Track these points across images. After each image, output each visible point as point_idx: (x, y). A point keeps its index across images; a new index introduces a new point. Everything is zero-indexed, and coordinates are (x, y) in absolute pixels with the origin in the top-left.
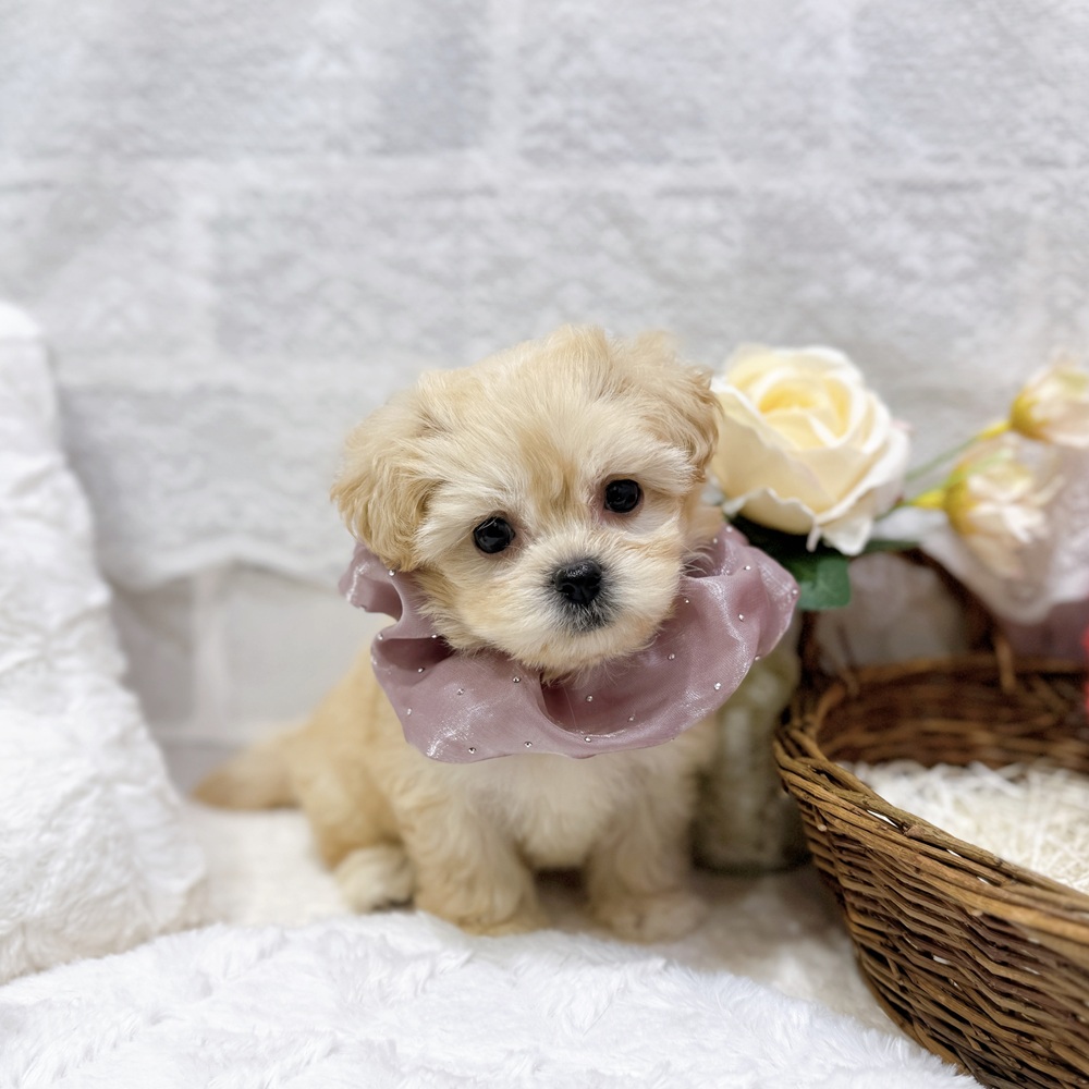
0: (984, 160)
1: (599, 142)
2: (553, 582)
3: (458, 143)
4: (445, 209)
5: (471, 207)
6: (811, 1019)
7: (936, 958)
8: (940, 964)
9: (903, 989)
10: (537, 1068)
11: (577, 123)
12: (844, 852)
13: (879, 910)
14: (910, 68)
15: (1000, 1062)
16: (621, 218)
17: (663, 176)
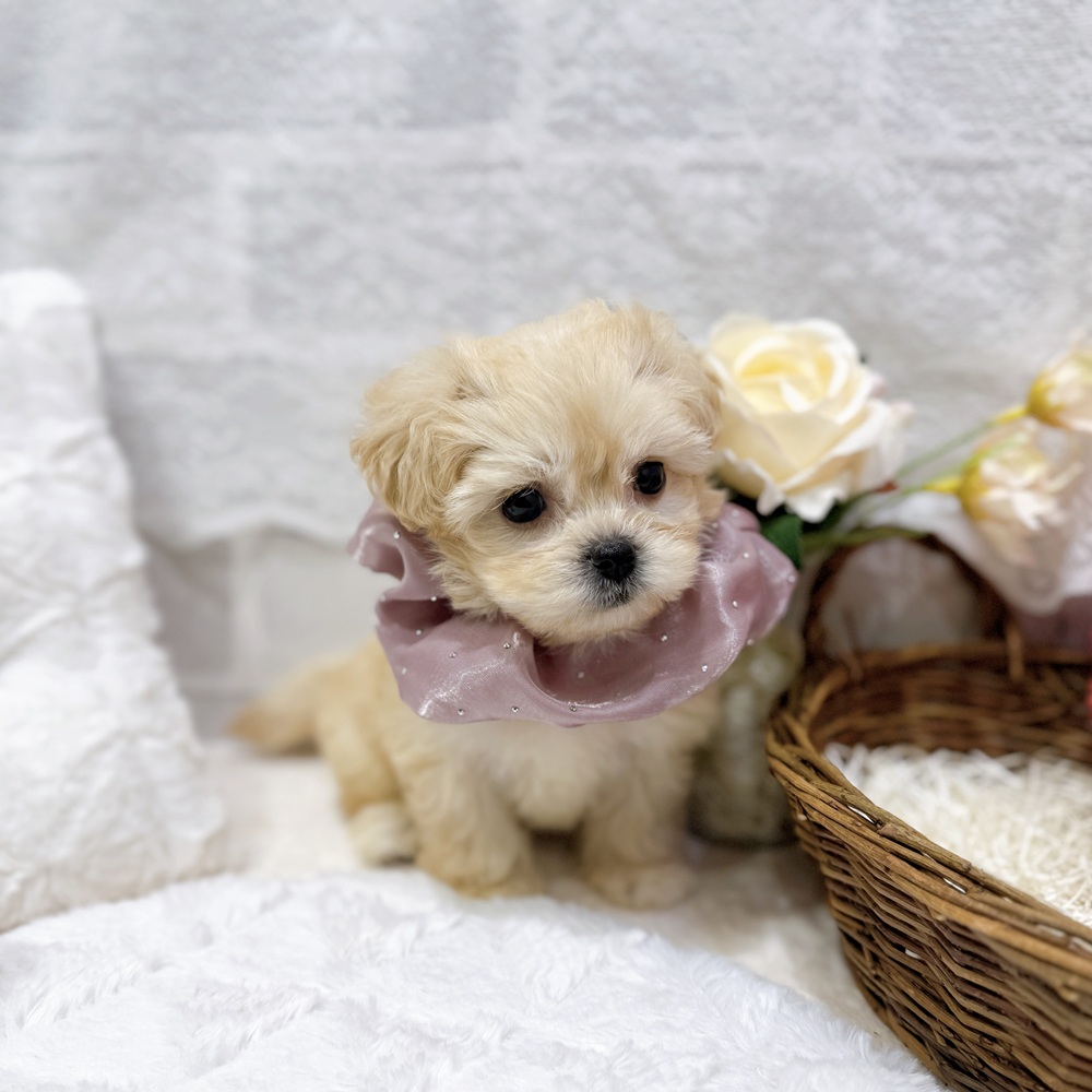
0: (1019, 137)
1: (625, 116)
2: (588, 557)
3: (484, 114)
4: (470, 181)
5: (500, 180)
6: (780, 1005)
7: (908, 952)
8: (911, 958)
9: (877, 977)
10: (505, 1036)
11: (604, 97)
12: (824, 842)
13: (856, 900)
14: (946, 41)
15: (964, 1060)
16: (646, 192)
17: (689, 150)
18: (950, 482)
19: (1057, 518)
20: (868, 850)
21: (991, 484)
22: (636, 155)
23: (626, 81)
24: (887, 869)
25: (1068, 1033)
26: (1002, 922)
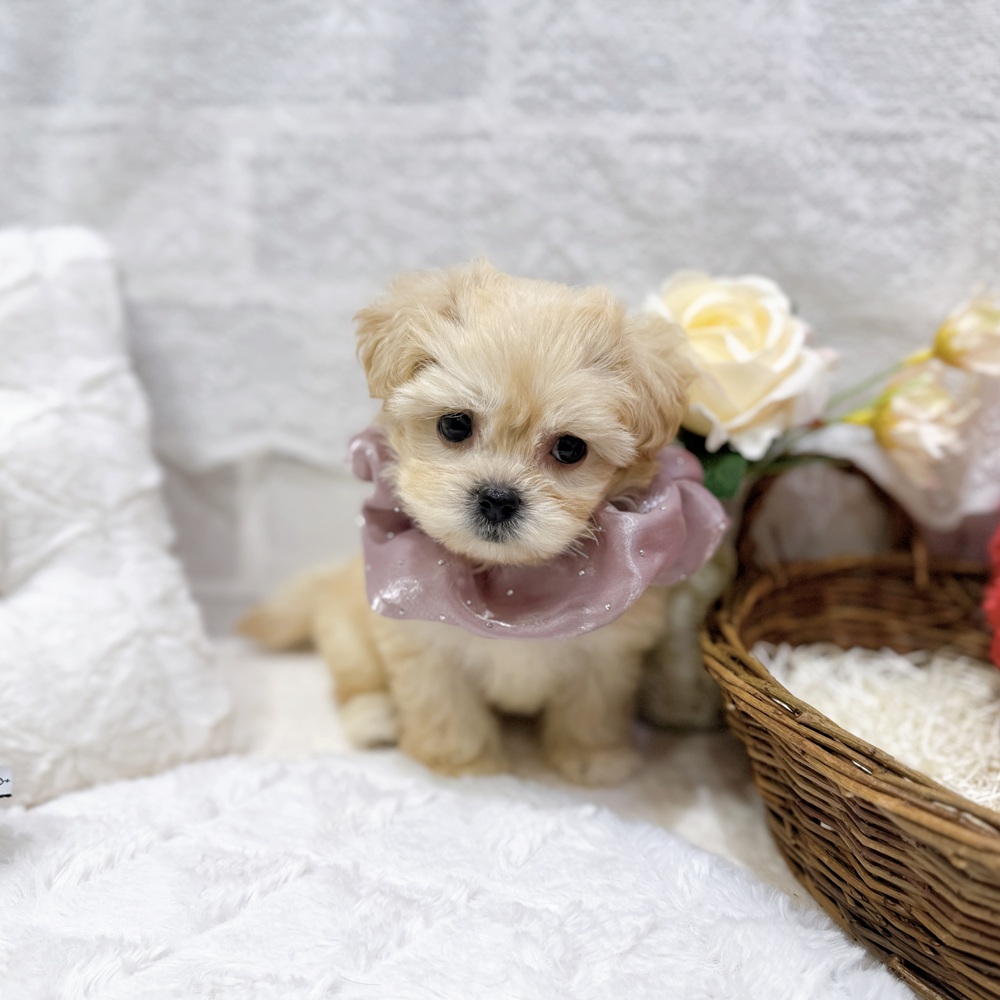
0: (925, 112)
1: (582, 93)
3: (459, 92)
4: (447, 150)
5: (471, 149)
6: (711, 870)
7: (823, 825)
8: (825, 829)
9: (797, 846)
10: (471, 897)
11: (562, 76)
12: (749, 728)
13: (778, 778)
14: (861, 28)
15: (870, 918)
16: (600, 160)
17: (637, 123)
18: (865, 415)
19: (958, 447)
20: (787, 735)
21: (900, 417)
22: (591, 128)
23: (582, 62)
24: (804, 752)
25: (959, 896)
26: (902, 799)
